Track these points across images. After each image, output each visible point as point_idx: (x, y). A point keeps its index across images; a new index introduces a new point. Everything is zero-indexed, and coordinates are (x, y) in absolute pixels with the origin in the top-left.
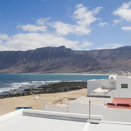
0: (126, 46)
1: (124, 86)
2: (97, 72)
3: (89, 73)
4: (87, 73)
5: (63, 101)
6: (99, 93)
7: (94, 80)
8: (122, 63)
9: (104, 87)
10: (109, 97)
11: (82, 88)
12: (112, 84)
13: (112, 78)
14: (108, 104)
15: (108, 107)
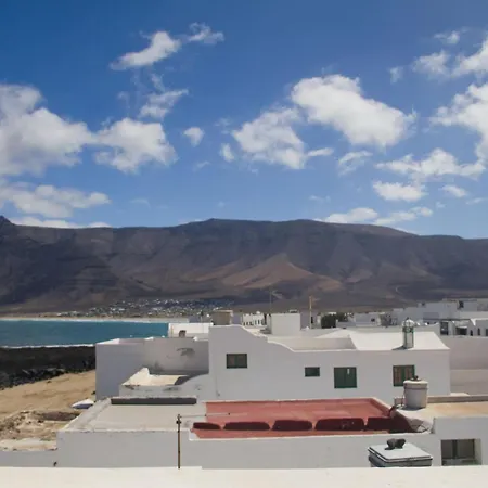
0: (212, 220)
1: (237, 361)
2: (108, 311)
3: (79, 316)
4: (69, 316)
5: (19, 427)
6: (148, 389)
7: (116, 341)
8: (199, 279)
9: (156, 365)
10: (192, 402)
11: (62, 373)
12: (185, 356)
13: (183, 332)
14: (198, 426)
15: (199, 436)
